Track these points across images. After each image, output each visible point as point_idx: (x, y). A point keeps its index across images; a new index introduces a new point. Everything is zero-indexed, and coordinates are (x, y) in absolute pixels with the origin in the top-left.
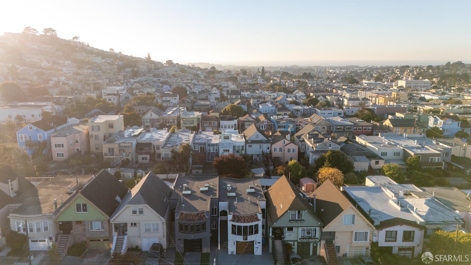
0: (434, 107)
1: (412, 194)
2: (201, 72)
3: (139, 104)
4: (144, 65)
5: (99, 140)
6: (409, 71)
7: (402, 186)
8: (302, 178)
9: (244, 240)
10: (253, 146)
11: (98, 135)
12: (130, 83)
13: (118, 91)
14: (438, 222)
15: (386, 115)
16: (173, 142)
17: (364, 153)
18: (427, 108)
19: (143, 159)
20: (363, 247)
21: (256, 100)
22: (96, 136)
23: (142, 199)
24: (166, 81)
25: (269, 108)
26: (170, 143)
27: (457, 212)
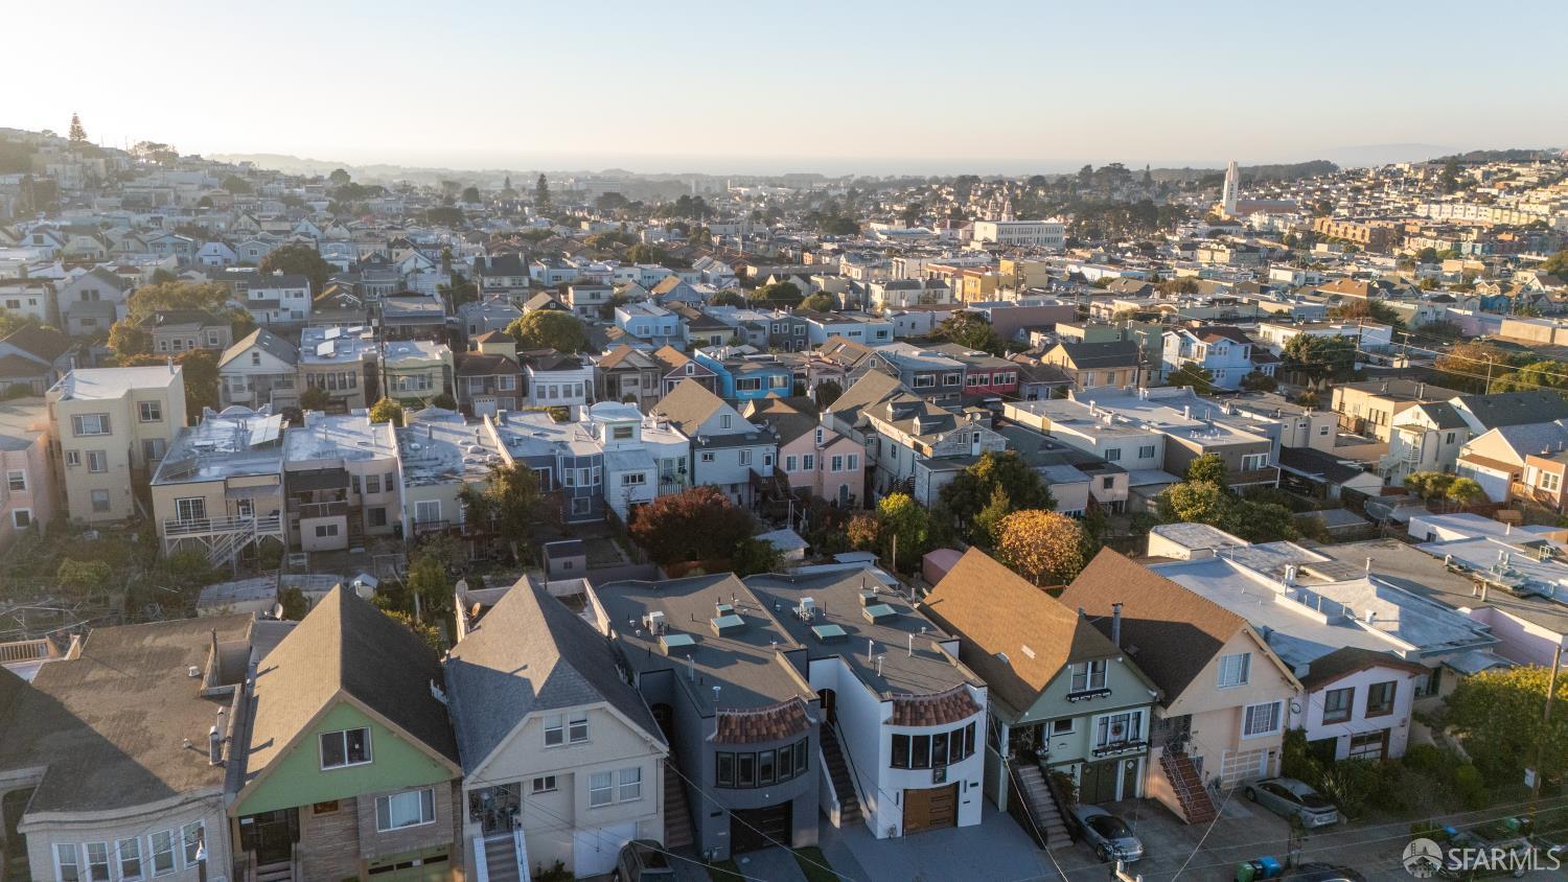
0: (1143, 304)
1: (1308, 570)
2: (307, 191)
3: (171, 319)
4: (64, 161)
5: (107, 471)
6: (979, 193)
7: (1262, 549)
8: (929, 551)
9: (935, 782)
10: (715, 457)
11: (103, 453)
12: (49, 234)
13: (22, 268)
14: (1441, 648)
15: (1022, 331)
16: (428, 460)
17: (1064, 454)
18: (1119, 306)
19: (320, 531)
20: (1260, 751)
21: (587, 293)
22: (92, 456)
23: (583, 684)
24: (189, 224)
25: (656, 319)
26: (419, 464)
27: (1466, 610)
